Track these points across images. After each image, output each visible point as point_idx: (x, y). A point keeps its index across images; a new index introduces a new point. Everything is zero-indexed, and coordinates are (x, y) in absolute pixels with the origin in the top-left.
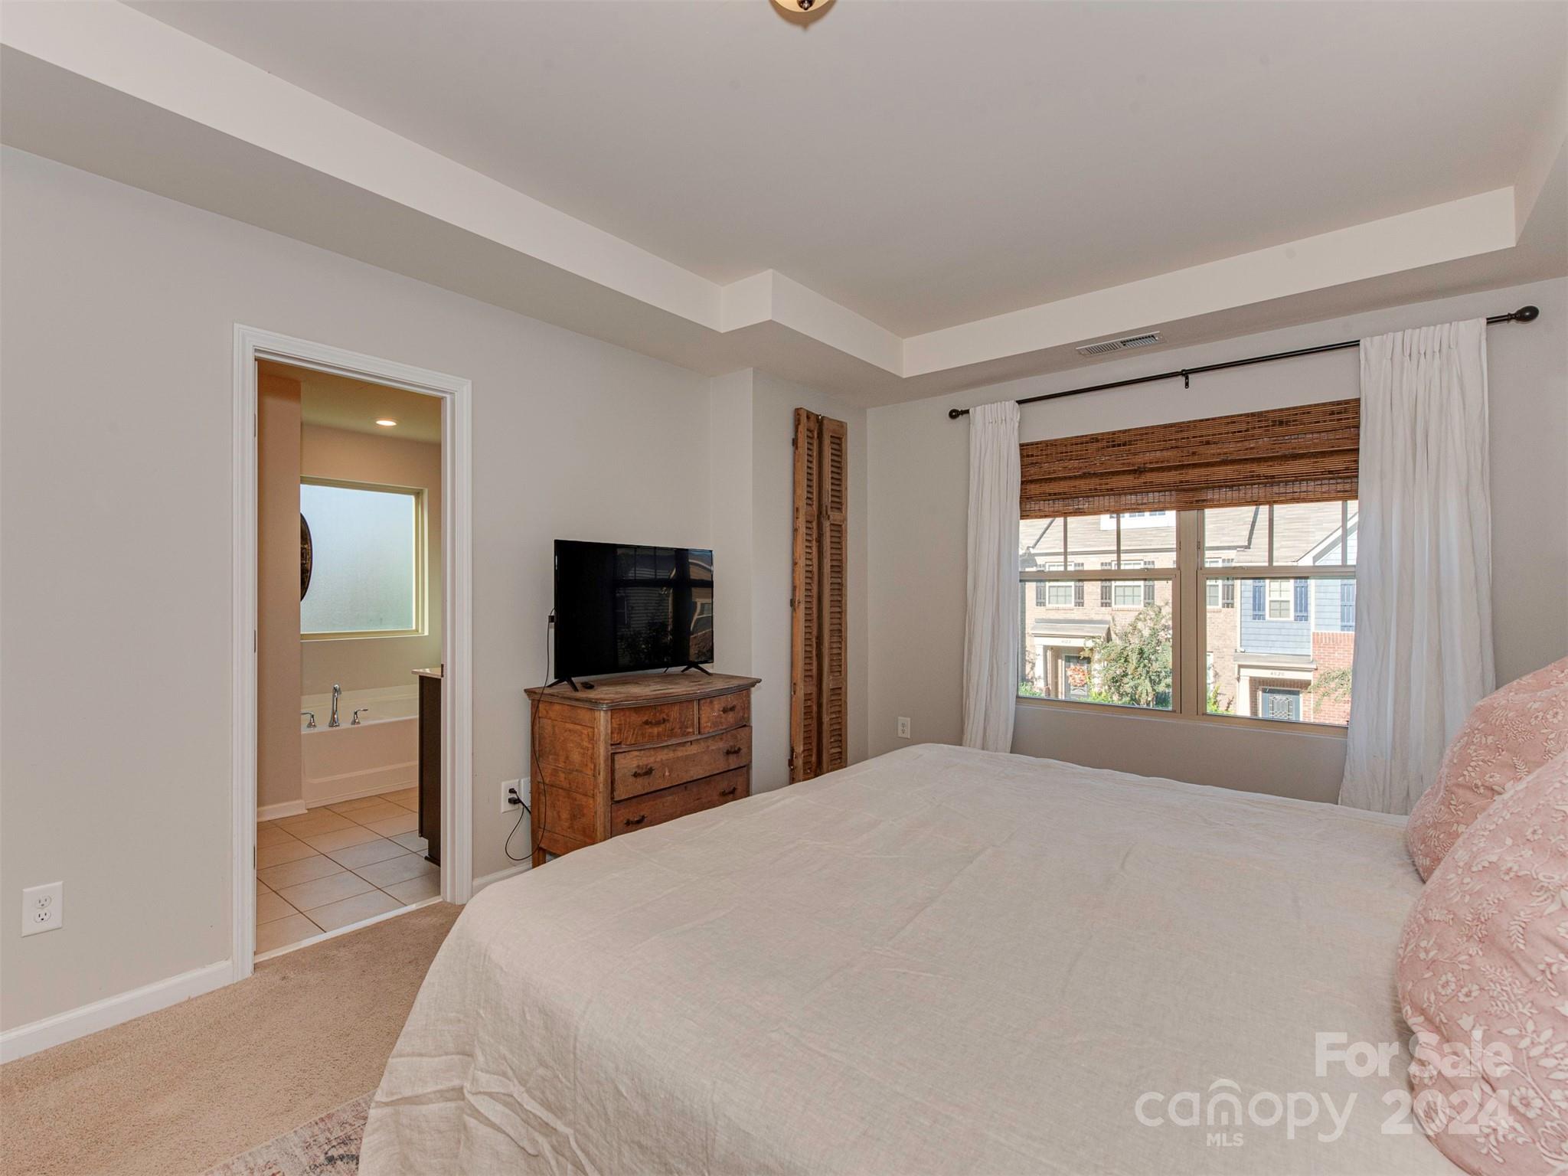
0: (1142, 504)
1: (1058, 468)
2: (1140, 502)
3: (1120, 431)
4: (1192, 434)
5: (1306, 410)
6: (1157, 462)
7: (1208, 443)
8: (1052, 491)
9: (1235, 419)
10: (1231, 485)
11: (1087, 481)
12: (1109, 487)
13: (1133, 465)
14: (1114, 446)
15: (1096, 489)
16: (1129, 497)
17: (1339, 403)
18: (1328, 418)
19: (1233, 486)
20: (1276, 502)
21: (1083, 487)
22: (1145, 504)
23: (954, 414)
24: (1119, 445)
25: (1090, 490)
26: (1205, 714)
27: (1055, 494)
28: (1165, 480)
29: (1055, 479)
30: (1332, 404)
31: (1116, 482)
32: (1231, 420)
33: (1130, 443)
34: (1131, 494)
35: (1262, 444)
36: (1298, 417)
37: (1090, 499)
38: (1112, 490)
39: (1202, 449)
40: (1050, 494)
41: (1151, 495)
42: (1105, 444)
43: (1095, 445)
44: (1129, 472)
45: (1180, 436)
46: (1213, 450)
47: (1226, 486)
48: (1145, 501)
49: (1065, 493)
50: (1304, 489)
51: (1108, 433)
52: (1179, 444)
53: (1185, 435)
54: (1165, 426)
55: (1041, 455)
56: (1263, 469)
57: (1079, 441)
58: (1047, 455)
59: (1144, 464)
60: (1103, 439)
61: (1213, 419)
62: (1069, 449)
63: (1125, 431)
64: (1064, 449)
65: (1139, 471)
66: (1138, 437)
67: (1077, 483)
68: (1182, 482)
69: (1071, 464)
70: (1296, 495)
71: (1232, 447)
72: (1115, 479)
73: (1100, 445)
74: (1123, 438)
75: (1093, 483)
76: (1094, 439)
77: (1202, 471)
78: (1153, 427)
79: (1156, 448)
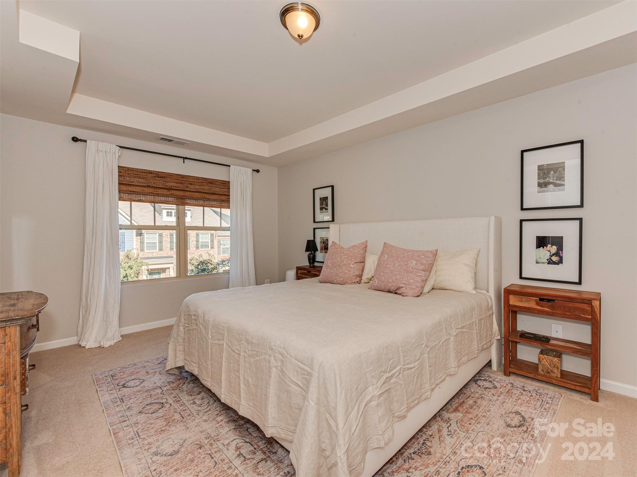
0: (167, 201)
1: (135, 181)
2: (166, 200)
3: (161, 172)
4: (186, 180)
5: (217, 181)
6: (176, 187)
7: (191, 184)
8: (132, 190)
9: (199, 178)
10: (196, 199)
11: (149, 189)
12: (158, 193)
13: (167, 186)
14: (158, 177)
15: (152, 193)
16: (161, 198)
17: (224, 181)
18: (222, 184)
19: (196, 200)
20: (206, 207)
21: (147, 191)
22: (168, 201)
23: (75, 139)
24: (161, 177)
25: (150, 192)
26: (187, 276)
27: (133, 192)
28: (179, 194)
29: (133, 185)
30: (222, 181)
31: (160, 191)
32: (198, 178)
33: (165, 177)
34: (162, 197)
35: (206, 188)
36: (215, 182)
37: (146, 196)
38: (158, 194)
39: (189, 186)
40: (131, 191)
41: (170, 198)
42: (155, 175)
43: (151, 175)
44: (166, 189)
45: (182, 179)
46: (192, 187)
47: (194, 199)
48: (168, 200)
49: (138, 192)
50: (214, 204)
51: (156, 171)
52: (182, 182)
53: (184, 179)
54: (177, 175)
55: (125, 173)
56: (207, 196)
57: (144, 171)
58: (128, 174)
59: (172, 187)
60: (154, 173)
61: (192, 176)
62: (139, 173)
63: (163, 173)
64: (137, 173)
65: (169, 189)
66: (168, 176)
67: (144, 188)
68: (184, 196)
69: (140, 180)
70: (214, 206)
71: (198, 187)
72: (160, 190)
73: (153, 175)
74: (162, 175)
75: (151, 190)
76: (150, 172)
77: (190, 193)
78: (173, 174)
79: (174, 182)
